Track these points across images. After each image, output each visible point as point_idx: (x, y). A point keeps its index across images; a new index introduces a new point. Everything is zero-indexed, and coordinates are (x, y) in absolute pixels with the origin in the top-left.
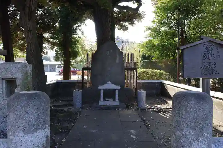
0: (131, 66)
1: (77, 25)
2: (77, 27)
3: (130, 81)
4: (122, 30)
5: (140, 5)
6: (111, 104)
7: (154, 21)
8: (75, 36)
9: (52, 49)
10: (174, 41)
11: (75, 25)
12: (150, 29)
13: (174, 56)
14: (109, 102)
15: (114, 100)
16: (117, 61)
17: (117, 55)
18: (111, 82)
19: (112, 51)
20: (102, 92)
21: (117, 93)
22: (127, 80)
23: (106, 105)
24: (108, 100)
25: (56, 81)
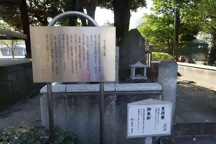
0: (147, 50)
6: (141, 78)
10: (169, 27)
13: (168, 41)
14: (139, 77)
15: (143, 75)
16: (140, 46)
17: (140, 40)
18: (140, 62)
19: (136, 37)
20: (134, 69)
21: (145, 70)
23: (138, 79)
24: (138, 76)
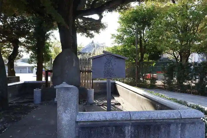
1: (50, 32)
2: (50, 33)
3: (88, 81)
4: (89, 37)
5: (101, 17)
7: (118, 30)
8: (48, 41)
9: (28, 52)
11: (48, 31)
12: (115, 36)
16: (74, 65)
17: (74, 60)
18: (65, 83)
19: (69, 57)
22: (85, 80)
25: (24, 82)
